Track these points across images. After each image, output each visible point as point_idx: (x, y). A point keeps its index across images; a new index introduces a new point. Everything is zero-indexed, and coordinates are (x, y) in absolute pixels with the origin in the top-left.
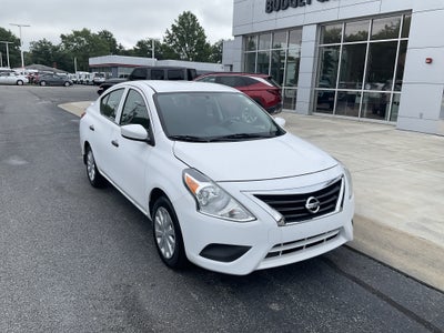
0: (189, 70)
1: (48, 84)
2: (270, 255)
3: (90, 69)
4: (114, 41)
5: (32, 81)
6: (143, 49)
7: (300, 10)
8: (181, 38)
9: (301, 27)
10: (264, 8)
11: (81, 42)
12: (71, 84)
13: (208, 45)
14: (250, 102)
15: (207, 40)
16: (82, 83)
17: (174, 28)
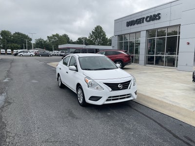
0: (96, 49)
1: (42, 56)
2: (107, 100)
3: (59, 50)
4: (69, 38)
5: (36, 55)
6: (80, 41)
7: (139, 25)
8: (96, 36)
9: (140, 32)
10: (126, 25)
11: (55, 39)
12: (51, 56)
13: (107, 39)
14: (108, 59)
15: (106, 37)
16: (55, 55)
17: (93, 32)
